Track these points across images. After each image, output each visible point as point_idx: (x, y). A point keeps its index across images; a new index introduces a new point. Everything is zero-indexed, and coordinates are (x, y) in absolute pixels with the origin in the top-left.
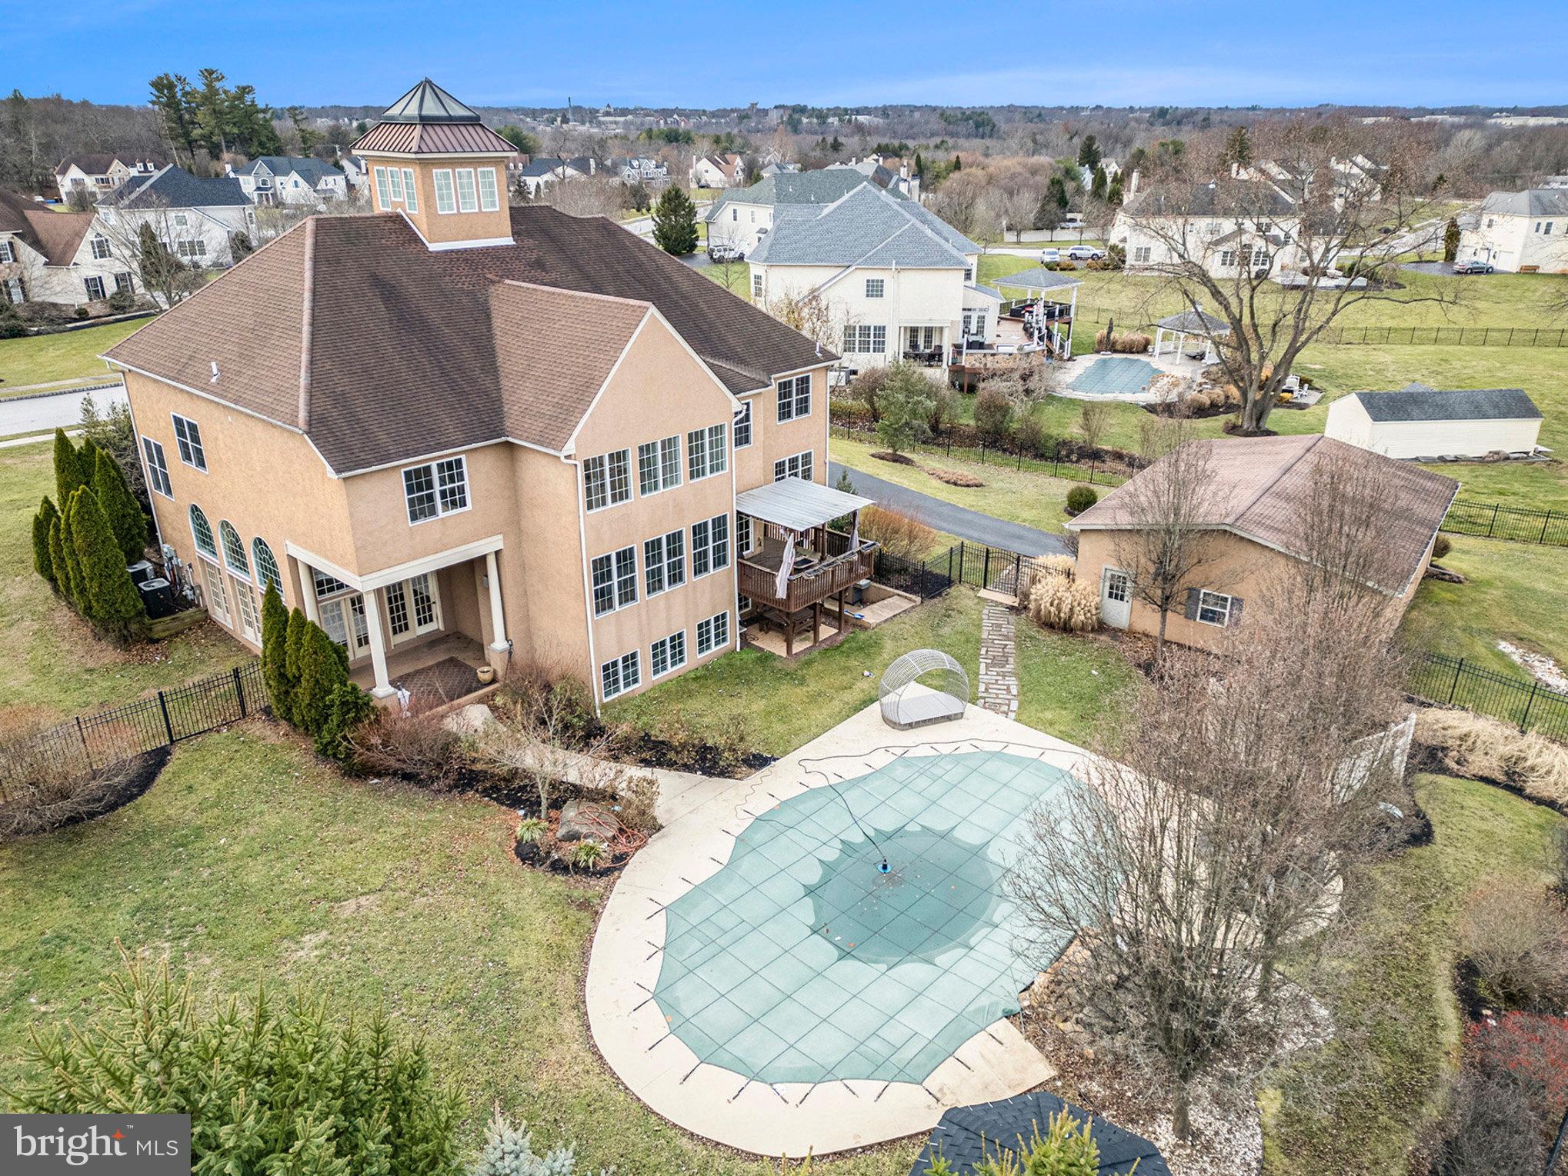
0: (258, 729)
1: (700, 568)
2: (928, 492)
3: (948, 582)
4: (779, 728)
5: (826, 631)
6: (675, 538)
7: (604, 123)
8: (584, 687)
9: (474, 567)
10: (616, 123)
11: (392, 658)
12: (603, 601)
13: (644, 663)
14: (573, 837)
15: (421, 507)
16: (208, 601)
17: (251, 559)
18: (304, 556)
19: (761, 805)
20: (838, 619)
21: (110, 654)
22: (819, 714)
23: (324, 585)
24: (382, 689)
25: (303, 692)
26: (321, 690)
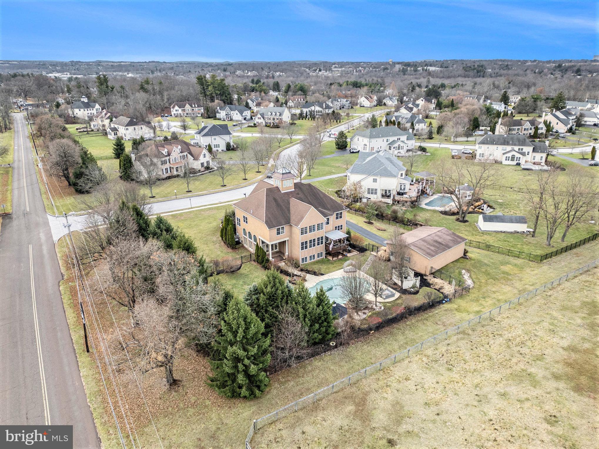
0: (253, 262)
1: (318, 244)
2: (372, 231)
3: (366, 250)
4: (327, 270)
5: (340, 257)
6: (314, 240)
7: (334, 71)
8: (299, 261)
9: (284, 242)
10: (338, 71)
11: (272, 254)
12: (302, 249)
13: (308, 259)
14: (295, 280)
15: (278, 233)
16: (244, 243)
17: (253, 238)
18: (261, 238)
19: (321, 280)
20: (342, 254)
21: (230, 250)
22: (334, 269)
23: (263, 242)
24: (271, 258)
25: (260, 258)
26: (263, 258)
